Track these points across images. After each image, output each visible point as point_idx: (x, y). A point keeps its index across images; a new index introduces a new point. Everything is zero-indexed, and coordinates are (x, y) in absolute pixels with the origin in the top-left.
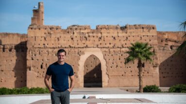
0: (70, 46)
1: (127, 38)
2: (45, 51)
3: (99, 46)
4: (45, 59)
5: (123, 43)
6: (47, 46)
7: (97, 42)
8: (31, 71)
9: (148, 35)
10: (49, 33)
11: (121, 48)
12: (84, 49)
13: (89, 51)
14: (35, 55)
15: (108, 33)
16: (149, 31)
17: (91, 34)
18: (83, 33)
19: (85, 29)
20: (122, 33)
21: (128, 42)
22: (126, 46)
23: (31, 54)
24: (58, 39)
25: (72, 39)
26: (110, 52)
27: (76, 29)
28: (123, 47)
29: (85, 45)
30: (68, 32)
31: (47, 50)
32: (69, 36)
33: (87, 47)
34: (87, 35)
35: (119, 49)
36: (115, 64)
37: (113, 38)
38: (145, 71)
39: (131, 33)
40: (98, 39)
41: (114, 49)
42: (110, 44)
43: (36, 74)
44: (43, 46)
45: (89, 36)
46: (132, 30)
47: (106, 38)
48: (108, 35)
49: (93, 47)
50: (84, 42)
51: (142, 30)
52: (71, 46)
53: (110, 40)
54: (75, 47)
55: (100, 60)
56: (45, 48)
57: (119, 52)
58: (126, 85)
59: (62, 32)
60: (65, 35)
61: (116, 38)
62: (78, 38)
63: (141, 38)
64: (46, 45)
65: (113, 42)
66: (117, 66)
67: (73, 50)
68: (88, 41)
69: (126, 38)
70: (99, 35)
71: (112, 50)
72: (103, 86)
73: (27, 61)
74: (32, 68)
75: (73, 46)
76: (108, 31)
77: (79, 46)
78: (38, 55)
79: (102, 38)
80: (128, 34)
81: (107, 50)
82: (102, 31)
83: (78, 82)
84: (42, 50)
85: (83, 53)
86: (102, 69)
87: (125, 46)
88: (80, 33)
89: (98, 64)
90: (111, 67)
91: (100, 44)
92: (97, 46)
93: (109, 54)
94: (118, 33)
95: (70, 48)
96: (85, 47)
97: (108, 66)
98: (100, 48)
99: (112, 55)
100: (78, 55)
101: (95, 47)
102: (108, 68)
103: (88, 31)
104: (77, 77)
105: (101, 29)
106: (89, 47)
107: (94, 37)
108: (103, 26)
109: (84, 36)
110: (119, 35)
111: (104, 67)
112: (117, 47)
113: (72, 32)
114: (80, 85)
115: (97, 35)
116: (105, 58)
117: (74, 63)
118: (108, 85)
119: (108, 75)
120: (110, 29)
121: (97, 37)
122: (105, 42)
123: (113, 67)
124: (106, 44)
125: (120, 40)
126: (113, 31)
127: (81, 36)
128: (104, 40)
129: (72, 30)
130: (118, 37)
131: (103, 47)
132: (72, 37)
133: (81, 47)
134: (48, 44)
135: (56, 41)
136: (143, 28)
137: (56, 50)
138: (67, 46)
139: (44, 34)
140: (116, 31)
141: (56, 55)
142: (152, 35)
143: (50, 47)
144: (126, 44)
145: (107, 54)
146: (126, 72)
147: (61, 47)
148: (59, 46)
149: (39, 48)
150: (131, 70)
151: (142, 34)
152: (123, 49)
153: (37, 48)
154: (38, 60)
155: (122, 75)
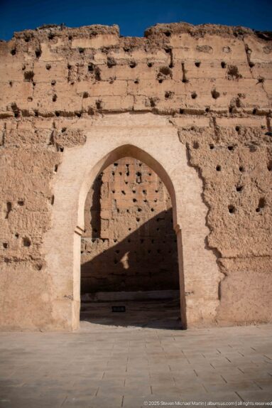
0: (14, 107)
3: (160, 107)
7: (150, 87)
11: (268, 115)
12: (85, 121)
13: (109, 128)
15: (199, 49)
17: (119, 56)
18: (82, 51)
19: (94, 34)
25: (29, 76)
26: (217, 131)
27: (51, 37)
29: (90, 102)
30: (14, 52)
32: (18, 66)
33: (99, 109)
34: (100, 59)
35: (262, 121)
36: (251, 192)
37: (224, 72)
40: (154, 73)
41: (237, 121)
42: (215, 95)
48: (202, 57)
49: (133, 111)
50: (83, 86)
52: (22, 105)
53: (212, 80)
54: (37, 114)
55: (169, 169)
61: (243, 71)
62: (59, 73)
65: (230, 90)
66: (262, 203)
67: (26, 125)
70: (161, 58)
71: (226, 123)
75: (30, 107)
76: (201, 42)
77: (59, 106)
79: (176, 71)
81: (203, 122)
82: (173, 41)
83: (45, 297)
85: (79, 139)
88: (67, 50)
90: (232, 210)
91: (167, 96)
92: (153, 104)
93: (213, 143)
94: (247, 50)
95: (17, 115)
96: (91, 112)
97: (214, 204)
98: (164, 113)
99: (230, 148)
100: (53, 149)
101: (141, 107)
102: (215, 215)
103: (107, 44)
104: (40, 268)
105: (168, 34)
106: (107, 112)
107: (133, 65)
108: (177, 26)
109: (86, 64)
110: (253, 60)
111: (190, 206)
112: (251, 109)
113: (30, 49)
114: (54, 315)
115: (150, 56)
116: (195, 161)
117: (29, 186)
118: (217, 310)
119: (219, 255)
120: (207, 35)
121: (150, 65)
122: (191, 88)
123: (240, 210)
124: (194, 96)
125: (261, 81)
126: (225, 44)
127: (73, 63)
128: (185, 81)
129: (33, 42)
130: (251, 65)
131: (182, 112)
132: (28, 70)
133: (72, 110)
138: (2, 108)
140: (238, 45)
145: (202, 139)
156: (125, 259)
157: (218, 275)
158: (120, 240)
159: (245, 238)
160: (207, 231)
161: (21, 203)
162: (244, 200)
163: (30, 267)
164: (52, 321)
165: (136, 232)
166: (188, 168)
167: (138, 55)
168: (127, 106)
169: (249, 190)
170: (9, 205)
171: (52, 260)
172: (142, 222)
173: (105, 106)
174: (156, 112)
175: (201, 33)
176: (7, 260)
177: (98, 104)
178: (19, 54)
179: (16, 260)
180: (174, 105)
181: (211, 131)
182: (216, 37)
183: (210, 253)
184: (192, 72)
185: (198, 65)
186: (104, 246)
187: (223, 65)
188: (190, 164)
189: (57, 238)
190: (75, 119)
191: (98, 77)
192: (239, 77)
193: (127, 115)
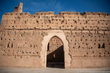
0: (35, 28)
1: (87, 22)
2: (13, 32)
3: (61, 28)
4: (12, 39)
5: (84, 26)
6: (16, 28)
7: (60, 25)
9: (105, 19)
10: (18, 18)
11: (82, 30)
12: (48, 31)
13: (52, 32)
14: (4, 35)
15: (69, 17)
16: (104, 17)
17: (54, 18)
18: (47, 17)
19: (50, 14)
20: (83, 17)
21: (87, 25)
22: (87, 28)
23: (1, 35)
24: (25, 22)
25: (38, 22)
26: (72, 33)
27: (41, 14)
28: (84, 29)
29: (49, 27)
30: (34, 17)
31: (15, 31)
32: (35, 20)
33: (50, 29)
34: (51, 19)
35: (80, 31)
37: (74, 22)
38: (106, 51)
39: (90, 17)
40: (61, 22)
41: (76, 31)
42: (72, 26)
43: (3, 52)
44: (12, 28)
47: (67, 21)
48: (70, 19)
49: (57, 29)
50: (48, 24)
51: (98, 16)
52: (36, 27)
53: (72, 23)
54: (39, 29)
55: (63, 40)
56: (14, 29)
57: (81, 34)
58: (89, 66)
59: (29, 17)
60: (31, 19)
61: (77, 21)
62: (43, 21)
63: (99, 22)
64: (15, 27)
65: (75, 25)
66: (79, 47)
67: (37, 31)
68: (51, 24)
70: (62, 19)
71: (74, 32)
72: (66, 66)
75: (38, 28)
76: (70, 16)
77: (43, 28)
78: (6, 35)
79: (65, 21)
80: (87, 19)
81: (69, 31)
82: (65, 15)
83: (41, 62)
84: (11, 31)
85: (47, 34)
86: (65, 50)
87: (85, 28)
88: (44, 17)
90: (74, 48)
91: (63, 26)
92: (60, 28)
93: (71, 35)
94: (78, 17)
95: (35, 29)
96: (49, 29)
97: (70, 47)
98: (62, 30)
99: (74, 37)
100: (42, 36)
101: (58, 28)
102: (71, 49)
103: (52, 16)
104: (40, 57)
105: (63, 14)
106: (52, 29)
107: (57, 20)
108: (65, 12)
109: (48, 20)
110: (79, 19)
111: (66, 47)
112: (78, 29)
113: (38, 16)
114: (42, 65)
115: (60, 18)
116: (67, 39)
117: (38, 43)
118: (70, 65)
119: (71, 56)
120: (71, 14)
121: (60, 20)
122: (68, 25)
123: (75, 48)
124: (68, 27)
125: (81, 23)
126: (74, 16)
127: (45, 20)
128: (66, 23)
129: (38, 15)
130: (79, 20)
131: (66, 29)
132: (37, 20)
133: (46, 29)
134: (16, 26)
135: (24, 24)
136: (99, 14)
137: (22, 31)
138: (32, 28)
139: (14, 18)
140: (77, 16)
141: (22, 35)
142: (107, 20)
143: (18, 29)
144: (86, 27)
145: (69, 35)
146: (88, 52)
147: (27, 29)
148: (26, 28)
149: (9, 29)
150: (93, 51)
151: (99, 19)
152: (84, 31)
153: (7, 29)
154: (6, 39)
155: (85, 56)
156: (54, 55)
157: (71, 59)
158: (53, 51)
159: (76, 53)
160: (69, 51)
161: (36, 46)
162: (76, 46)
163: (38, 57)
164: (42, 66)
165: (57, 50)
166: (66, 40)
167: (58, 18)
168: (55, 28)
169: (77, 44)
170: (34, 46)
171: (42, 56)
172: (58, 47)
173: (51, 28)
174: (61, 29)
175: (70, 14)
176: (34, 56)
177: (50, 28)
178: (35, 17)
179: (36, 56)
180: (64, 28)
181: (71, 33)
182: (73, 15)
183: (69, 56)
184: (68, 22)
185: (69, 20)
186: (50, 52)
187: (74, 20)
188: (66, 39)
189: (43, 52)
190: (46, 30)
191: (50, 22)
192: (76, 23)
193: (55, 30)
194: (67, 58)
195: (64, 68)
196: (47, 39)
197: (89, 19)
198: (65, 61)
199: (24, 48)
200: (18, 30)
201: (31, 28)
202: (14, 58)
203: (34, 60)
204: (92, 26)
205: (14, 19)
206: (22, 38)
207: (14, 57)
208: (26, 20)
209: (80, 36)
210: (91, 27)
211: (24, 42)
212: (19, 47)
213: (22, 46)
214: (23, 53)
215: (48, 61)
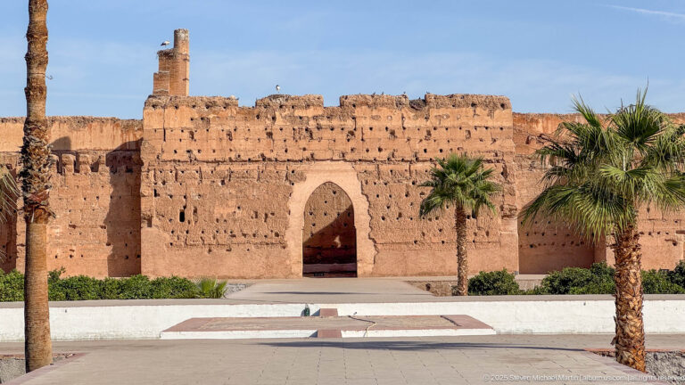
0: (262, 155)
1: (429, 133)
2: (193, 169)
3: (347, 158)
4: (193, 194)
5: (418, 147)
6: (199, 156)
7: (343, 146)
8: (154, 229)
9: (490, 123)
10: (202, 119)
11: (411, 162)
12: (305, 166)
13: (318, 171)
14: (164, 183)
15: (373, 118)
16: (490, 114)
17: (324, 122)
18: (301, 118)
19: (308, 106)
20: (416, 117)
21: (431, 146)
22: (427, 156)
23: (153, 180)
25: (270, 135)
26: (379, 173)
27: (281, 106)
28: (417, 160)
29: (307, 154)
30: (258, 117)
31: (197, 167)
32: (262, 127)
33: (312, 158)
34: (312, 124)
35: (406, 166)
36: (394, 209)
37: (388, 134)
38: (479, 228)
39: (439, 117)
40: (344, 136)
41: (391, 167)
42: (380, 150)
43: (167, 237)
44: (185, 157)
45: (319, 128)
46: (442, 111)
47: (367, 131)
48: (375, 124)
49: (332, 160)
50: (303, 143)
51: (471, 109)
52: (267, 156)
53: (379, 140)
54: (276, 160)
55: (351, 196)
56: (193, 161)
57: (408, 175)
58: (425, 270)
59: (239, 116)
60: (248, 124)
61: (399, 133)
62: (288, 133)
63: (469, 132)
64: (195, 152)
65: (389, 146)
66: (400, 215)
67: (271, 168)
68: (315, 143)
69: (425, 134)
70: (349, 124)
71: (385, 168)
72: (360, 271)
73: (143, 200)
74: (155, 220)
75: (272, 156)
76: (375, 113)
77: (289, 156)
78: (171, 182)
79: (358, 133)
80: (433, 122)
81: (371, 168)
82: (358, 112)
83: (288, 262)
84: (182, 167)
85: (302, 178)
86: (357, 224)
87: (422, 156)
88: (292, 118)
89: (344, 208)
90: (383, 219)
91: (352, 150)
92: (343, 156)
93: (376, 181)
94: (403, 118)
95: (264, 160)
96: (308, 160)
97: (374, 216)
98: (350, 161)
99: (386, 184)
100: (288, 183)
101: (337, 158)
102: (374, 222)
103: (316, 113)
104: (284, 247)
105: (354, 106)
106: (317, 160)
107: (332, 129)
108: (360, 99)
109: (304, 128)
110: (405, 125)
111: (362, 216)
112: (401, 159)
113: (269, 116)
114: (293, 270)
115: (342, 123)
116: (366, 191)
117: (276, 205)
118: (373, 269)
119: (375, 242)
120: (379, 107)
121: (342, 129)
122: (367, 145)
123: (387, 219)
124: (368, 151)
125: (409, 140)
126: (389, 114)
127: (296, 127)
128: (362, 140)
129: (270, 109)
130: (404, 128)
132: (268, 131)
133: (297, 158)
134: (199, 151)
135: (224, 142)
136: (473, 105)
137: (223, 168)
138: (255, 155)
139: (188, 121)
140: (397, 114)
141: (223, 182)
142: (499, 124)
143: (205, 159)
144: (425, 151)
145: (370, 179)
146: (425, 231)
147: (239, 160)
148: (233, 156)
149: (175, 161)
150: (441, 226)
151: (471, 123)
152: (419, 166)
153: (170, 161)
154: (171, 197)
155: (415, 242)
157: (374, 252)
159: (389, 234)
160: (370, 229)
161: (273, 214)
162: (390, 214)
163: (280, 247)
164: (292, 273)
166: (361, 195)
167: (335, 122)
168: (329, 156)
170: (266, 215)
171: (290, 244)
173: (316, 157)
174: (345, 161)
175: (375, 105)
176: (267, 244)
177: (312, 155)
178: (262, 119)
179: (272, 244)
180: (356, 156)
181: (376, 173)
182: (384, 109)
183: (371, 241)
184: (368, 134)
185: (371, 129)
187: (387, 128)
188: (362, 193)
189: (293, 233)
190: (299, 164)
191: (311, 137)
192: (396, 137)
193: (329, 162)
194: (364, 250)
195: (356, 276)
196: (302, 192)
197: (437, 123)
198: (359, 256)
199: (235, 221)
200: (207, 162)
201: (251, 157)
202: (206, 253)
203: (267, 258)
204: (445, 147)
205: (188, 124)
206: (226, 191)
207: (207, 249)
208: (232, 131)
209: (405, 182)
210: (441, 151)
211: (233, 203)
212: (217, 220)
213: (228, 215)
214: (234, 236)
215: (308, 260)
